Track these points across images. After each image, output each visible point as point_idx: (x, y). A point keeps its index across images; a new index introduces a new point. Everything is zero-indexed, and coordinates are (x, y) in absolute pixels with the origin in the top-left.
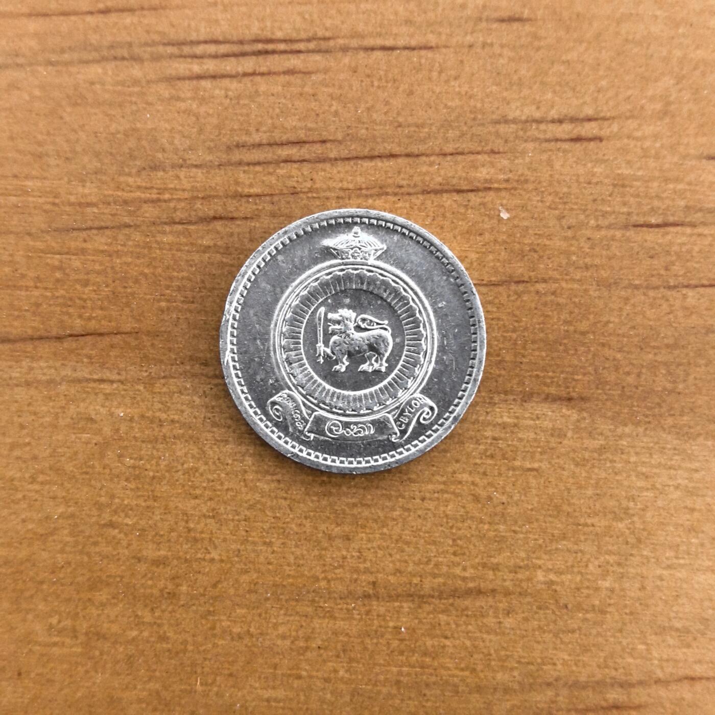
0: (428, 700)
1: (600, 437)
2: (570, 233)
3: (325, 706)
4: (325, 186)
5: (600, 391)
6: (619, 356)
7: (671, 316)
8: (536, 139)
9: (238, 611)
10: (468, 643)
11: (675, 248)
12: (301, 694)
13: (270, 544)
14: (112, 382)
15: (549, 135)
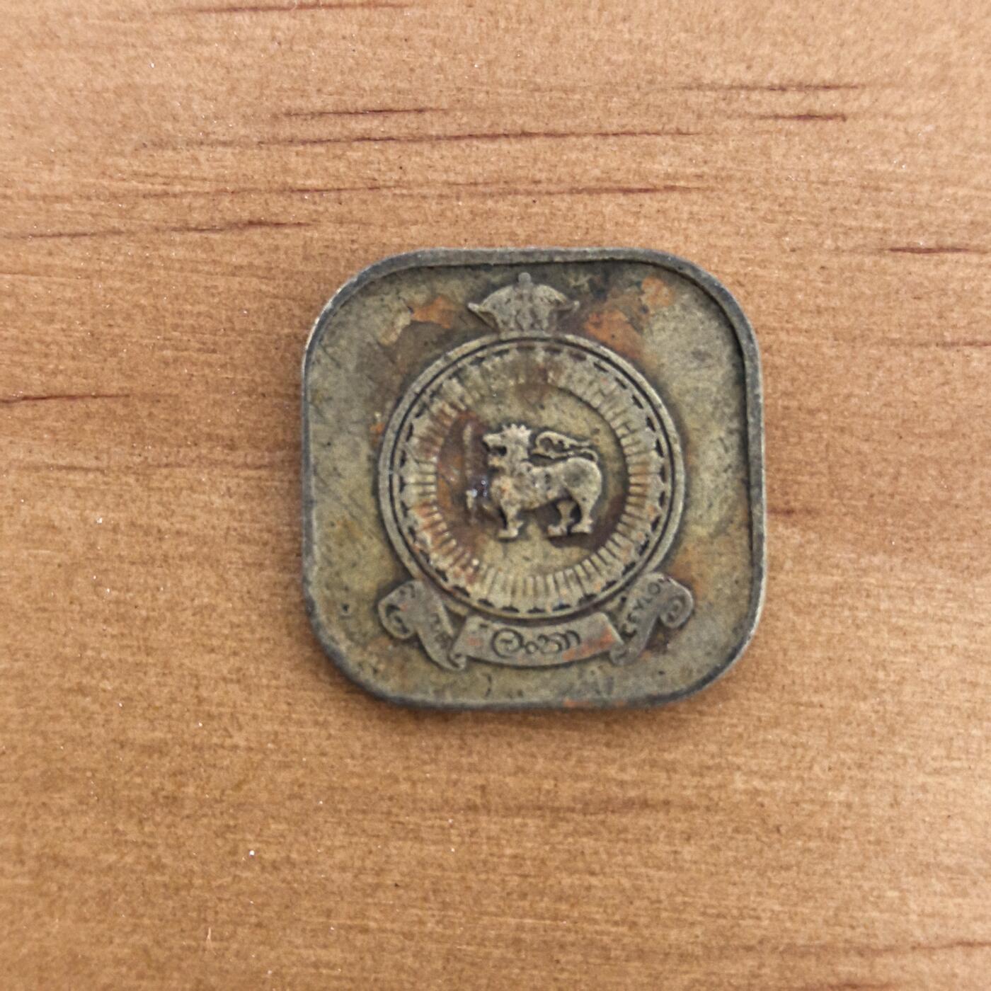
0: (562, 970)
1: (835, 571)
2: (793, 259)
3: (404, 976)
4: (420, 178)
5: (835, 501)
6: (865, 447)
7: (946, 388)
8: (744, 115)
9: (273, 826)
10: (626, 883)
11: (954, 285)
12: (368, 957)
13: (325, 724)
14: (87, 470)
15: (764, 109)
